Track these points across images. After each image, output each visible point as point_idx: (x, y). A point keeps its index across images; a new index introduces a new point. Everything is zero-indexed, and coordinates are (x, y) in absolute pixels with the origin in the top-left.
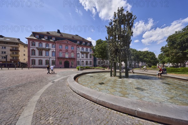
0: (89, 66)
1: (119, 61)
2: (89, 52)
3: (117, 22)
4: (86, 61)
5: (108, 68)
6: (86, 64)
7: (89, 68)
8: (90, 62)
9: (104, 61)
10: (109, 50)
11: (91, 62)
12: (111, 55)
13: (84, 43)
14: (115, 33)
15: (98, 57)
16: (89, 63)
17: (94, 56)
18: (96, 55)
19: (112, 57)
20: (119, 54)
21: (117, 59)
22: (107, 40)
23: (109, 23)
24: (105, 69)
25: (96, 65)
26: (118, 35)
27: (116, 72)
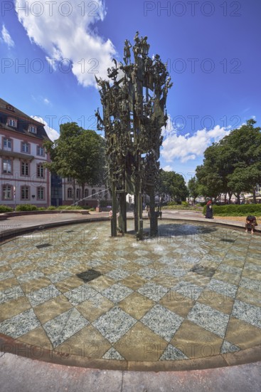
0: (32, 202)
1: (136, 188)
2: (33, 158)
3: (133, 73)
4: (22, 187)
5: (97, 209)
6: (23, 197)
7: (34, 209)
8: (38, 188)
9: (86, 187)
10: (108, 153)
11: (40, 190)
12: (114, 170)
13: (13, 123)
14: (127, 104)
15: (66, 176)
16: (33, 191)
17: (53, 171)
18: (59, 167)
19: (117, 176)
20: (137, 169)
21: (129, 183)
22: (101, 121)
23: (108, 70)
24: (90, 212)
25: (61, 200)
26: (134, 111)
27: (125, 219)
